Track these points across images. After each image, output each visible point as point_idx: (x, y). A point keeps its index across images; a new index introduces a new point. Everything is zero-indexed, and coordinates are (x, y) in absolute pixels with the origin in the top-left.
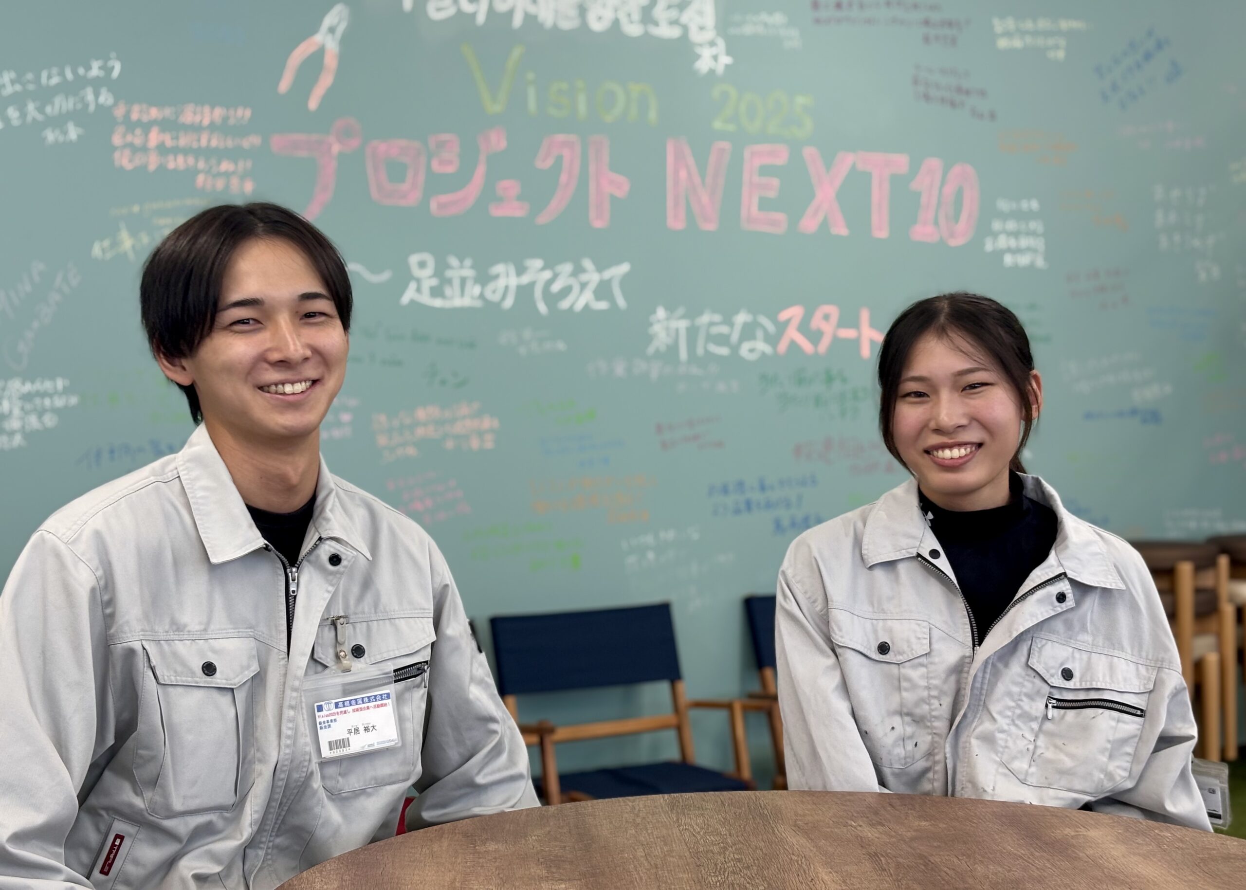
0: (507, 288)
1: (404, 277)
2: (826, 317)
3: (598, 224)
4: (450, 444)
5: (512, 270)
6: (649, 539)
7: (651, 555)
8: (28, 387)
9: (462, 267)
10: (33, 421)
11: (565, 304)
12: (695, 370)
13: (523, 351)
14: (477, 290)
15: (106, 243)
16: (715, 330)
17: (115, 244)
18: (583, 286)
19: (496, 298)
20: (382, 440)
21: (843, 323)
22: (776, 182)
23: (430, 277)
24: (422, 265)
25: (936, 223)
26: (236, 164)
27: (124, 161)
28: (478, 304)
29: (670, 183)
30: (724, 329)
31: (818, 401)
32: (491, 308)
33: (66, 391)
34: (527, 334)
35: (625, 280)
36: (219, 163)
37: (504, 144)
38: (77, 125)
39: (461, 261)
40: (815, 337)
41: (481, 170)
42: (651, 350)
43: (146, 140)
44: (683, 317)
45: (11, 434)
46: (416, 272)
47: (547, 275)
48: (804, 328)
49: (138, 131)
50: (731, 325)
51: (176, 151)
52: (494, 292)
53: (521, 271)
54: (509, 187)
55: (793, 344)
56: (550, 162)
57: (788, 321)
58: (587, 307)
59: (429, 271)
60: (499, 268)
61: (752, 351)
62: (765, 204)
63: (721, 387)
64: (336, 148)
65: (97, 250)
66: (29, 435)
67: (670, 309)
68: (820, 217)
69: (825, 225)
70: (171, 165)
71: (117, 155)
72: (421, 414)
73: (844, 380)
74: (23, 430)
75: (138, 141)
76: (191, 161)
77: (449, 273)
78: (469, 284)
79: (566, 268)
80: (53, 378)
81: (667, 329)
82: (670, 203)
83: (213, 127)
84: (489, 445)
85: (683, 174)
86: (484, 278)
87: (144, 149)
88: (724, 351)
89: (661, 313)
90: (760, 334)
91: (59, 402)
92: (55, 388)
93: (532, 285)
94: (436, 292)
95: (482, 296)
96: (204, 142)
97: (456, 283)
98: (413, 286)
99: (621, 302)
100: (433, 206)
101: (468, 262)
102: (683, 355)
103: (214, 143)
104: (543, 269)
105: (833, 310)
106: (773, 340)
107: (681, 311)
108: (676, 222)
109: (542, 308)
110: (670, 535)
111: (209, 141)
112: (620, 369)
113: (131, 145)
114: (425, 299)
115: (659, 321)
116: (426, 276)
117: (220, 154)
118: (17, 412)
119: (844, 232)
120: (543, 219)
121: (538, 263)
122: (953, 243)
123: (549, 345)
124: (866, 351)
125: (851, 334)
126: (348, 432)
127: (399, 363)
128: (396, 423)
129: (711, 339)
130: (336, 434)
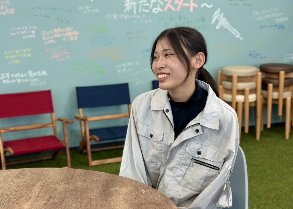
2: (179, 0)
4: (64, 39)
6: (124, 65)
7: (125, 69)
12: (138, 17)
13: (86, 12)
16: (144, 5)
20: (44, 38)
21: (184, 2)
30: (148, 5)
34: (87, 7)
40: (176, 6)
42: (125, 11)
44: (135, 1)
48: (172, 3)
50: (150, 3)
55: (169, 8)
57: (167, 2)
61: (156, 11)
63: (146, 21)
72: (55, 31)
73: (184, 18)
81: (130, 5)
84: (76, 38)
88: (147, 11)
89: (128, 0)
90: (159, 6)
102: (135, 12)
106: (162, 7)
110: (131, 64)
112: (115, 17)
115: (127, 3)
123: (93, 10)
124: (192, 10)
125: (187, 5)
126: (34, 36)
127: (49, 16)
128: (48, 33)
129: (143, 7)
130: (31, 36)
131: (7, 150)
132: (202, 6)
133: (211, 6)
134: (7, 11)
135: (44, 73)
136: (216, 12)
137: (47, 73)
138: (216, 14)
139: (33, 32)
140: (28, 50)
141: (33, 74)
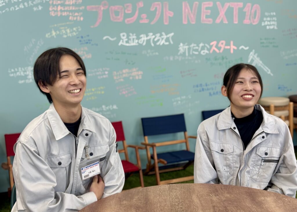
0: (144, 40)
1: (119, 39)
2: (222, 44)
3: (166, 24)
4: (131, 78)
5: (145, 36)
6: (179, 98)
7: (179, 102)
9: (133, 36)
11: (158, 44)
12: (190, 58)
13: (148, 55)
14: (137, 41)
15: (49, 34)
16: (195, 48)
17: (51, 34)
18: (162, 39)
19: (141, 43)
20: (115, 78)
21: (226, 45)
22: (209, 11)
23: (126, 38)
24: (124, 36)
25: (250, 19)
26: (79, 13)
27: (53, 14)
28: (137, 44)
29: (183, 13)
30: (197, 48)
31: (220, 64)
32: (140, 45)
34: (149, 51)
35: (173, 37)
36: (75, 13)
37: (143, 5)
38: (41, 6)
39: (133, 34)
40: (219, 49)
41: (137, 12)
42: (179, 54)
43: (57, 9)
44: (187, 45)
45: (29, 79)
46: (122, 37)
47: (154, 37)
48: (217, 46)
49: (55, 7)
50: (199, 46)
51: (64, 11)
52: (141, 41)
53: (147, 36)
54: (144, 16)
55: (214, 50)
56: (154, 9)
57: (213, 45)
58: (163, 44)
59: (125, 37)
60: (142, 36)
61: (204, 53)
62: (207, 17)
63: (196, 62)
64: (102, 8)
65: (47, 36)
67: (184, 43)
68: (221, 19)
69: (222, 21)
70: (63, 15)
71: (51, 13)
72: (124, 71)
73: (227, 59)
75: (55, 9)
76: (68, 13)
77: (130, 37)
78: (135, 40)
79: (158, 35)
81: (183, 48)
82: (183, 17)
83: (73, 5)
84: (140, 78)
85: (187, 10)
86: (138, 38)
87: (57, 11)
88: (197, 53)
89: (181, 44)
90: (206, 48)
93: (150, 39)
94: (127, 42)
95: (138, 43)
96: (71, 9)
97: (132, 40)
98: (121, 41)
99: (172, 42)
100: (126, 21)
101: (135, 34)
102: (187, 54)
103: (73, 9)
104: (153, 35)
105: (224, 42)
106: (209, 50)
107: (186, 44)
108: (185, 22)
109: (153, 45)
110: (184, 97)
111: (72, 8)
112: (171, 59)
113: (54, 10)
114: (125, 44)
115: (181, 47)
116: (125, 38)
117: (75, 11)
118: (30, 74)
119: (227, 22)
120: (152, 23)
121: (151, 34)
122: (254, 24)
123: (154, 54)
124: (232, 51)
125: (228, 47)
126: (107, 76)
127: (119, 59)
128: (118, 73)
129: (194, 50)
130: (104, 76)
132: (241, 48)
133: (247, 48)
134: (86, 56)
135: (115, 107)
136: (251, 53)
137: (117, 107)
138: (251, 55)
139: (106, 73)
140: (102, 88)
141: (106, 108)
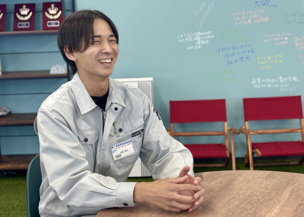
8: (202, 34)
10: (203, 42)
20: (297, 44)
33: (211, 34)
45: (198, 45)
66: (202, 46)
74: (201, 44)
80: (208, 31)
91: (209, 37)
92: (208, 33)
118: (199, 40)
127: (302, 23)
128: (301, 40)
130: (283, 43)
131: (255, 151)
134: (262, 19)
137: (297, 79)
140: (280, 56)
141: (283, 80)
